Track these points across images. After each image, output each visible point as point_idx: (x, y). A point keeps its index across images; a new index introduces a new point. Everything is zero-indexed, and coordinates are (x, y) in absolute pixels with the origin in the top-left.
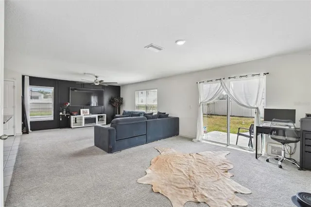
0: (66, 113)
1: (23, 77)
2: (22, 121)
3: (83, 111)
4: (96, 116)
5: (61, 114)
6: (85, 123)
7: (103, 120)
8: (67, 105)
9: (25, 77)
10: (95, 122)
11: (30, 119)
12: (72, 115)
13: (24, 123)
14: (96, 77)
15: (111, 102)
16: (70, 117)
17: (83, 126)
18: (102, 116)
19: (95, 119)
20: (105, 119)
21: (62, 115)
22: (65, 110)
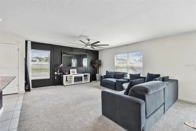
0: (60, 73)
1: (26, 42)
2: (25, 80)
3: (72, 71)
4: (82, 75)
5: (56, 73)
6: (74, 81)
7: (87, 79)
8: (61, 66)
9: (28, 42)
10: (82, 81)
11: (31, 78)
12: (64, 74)
13: (27, 81)
14: (89, 40)
15: (92, 63)
16: (63, 76)
17: (73, 84)
18: (86, 76)
19: (82, 77)
20: (89, 78)
21: (56, 75)
22: (59, 70)
